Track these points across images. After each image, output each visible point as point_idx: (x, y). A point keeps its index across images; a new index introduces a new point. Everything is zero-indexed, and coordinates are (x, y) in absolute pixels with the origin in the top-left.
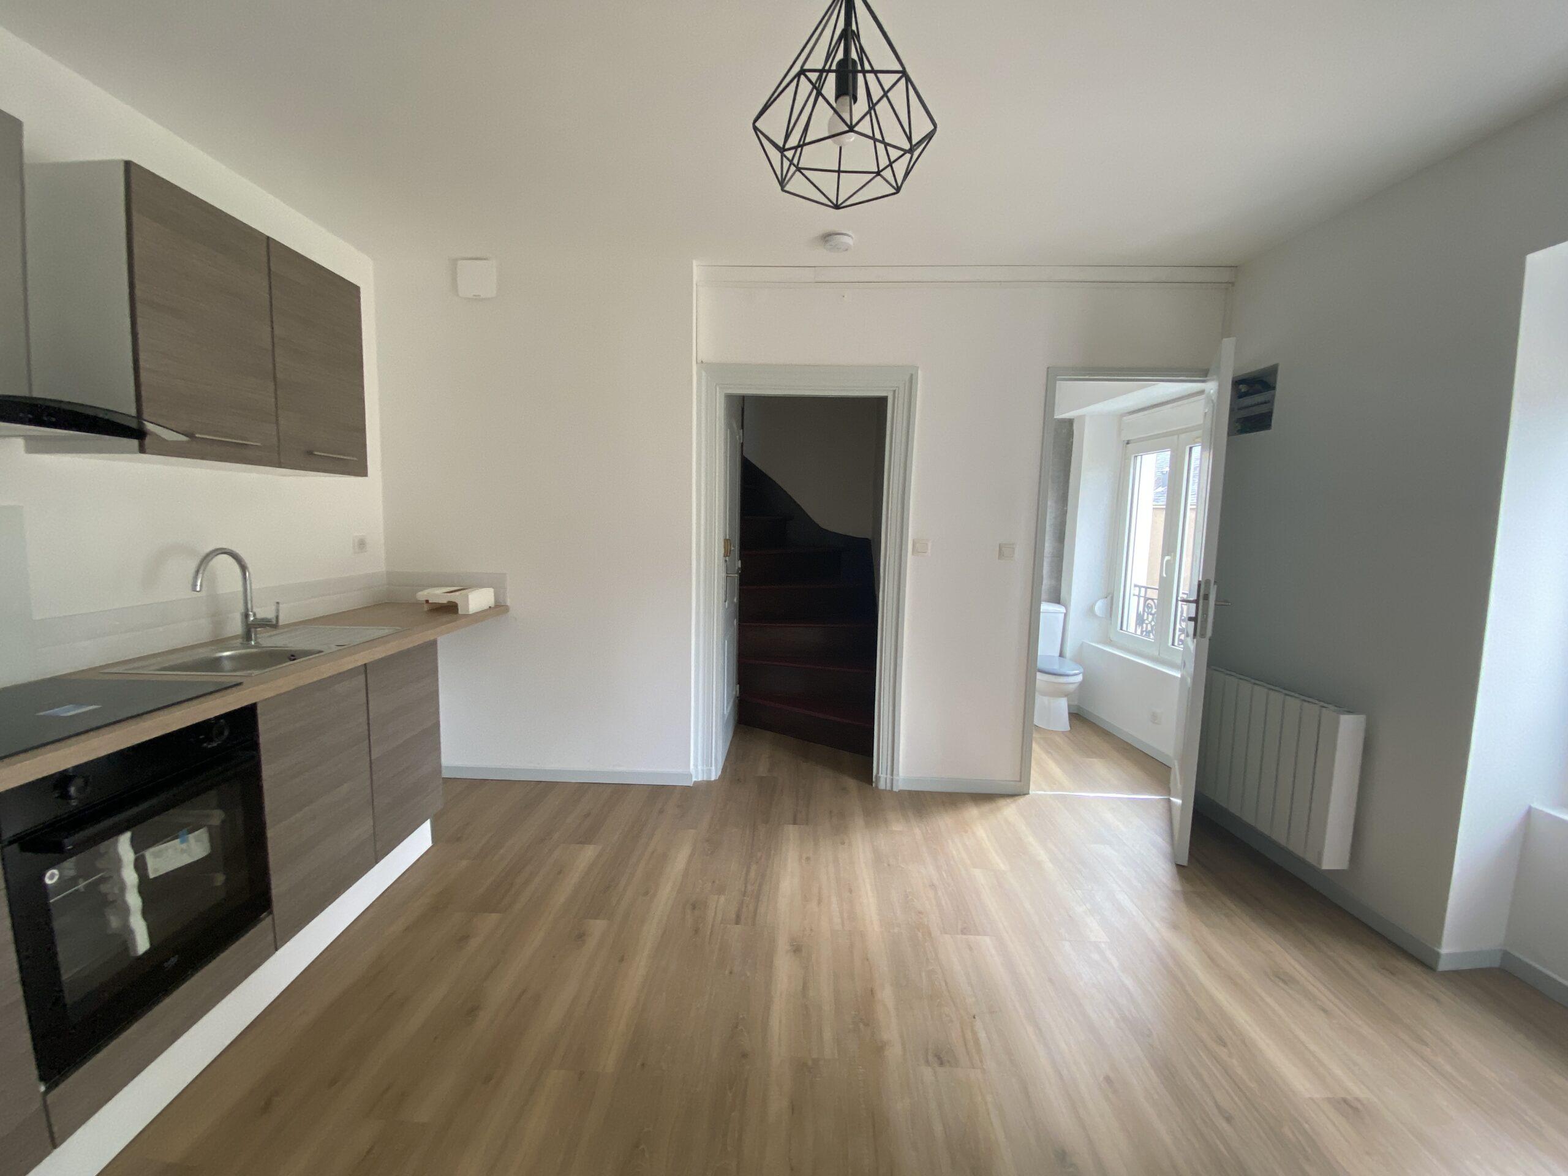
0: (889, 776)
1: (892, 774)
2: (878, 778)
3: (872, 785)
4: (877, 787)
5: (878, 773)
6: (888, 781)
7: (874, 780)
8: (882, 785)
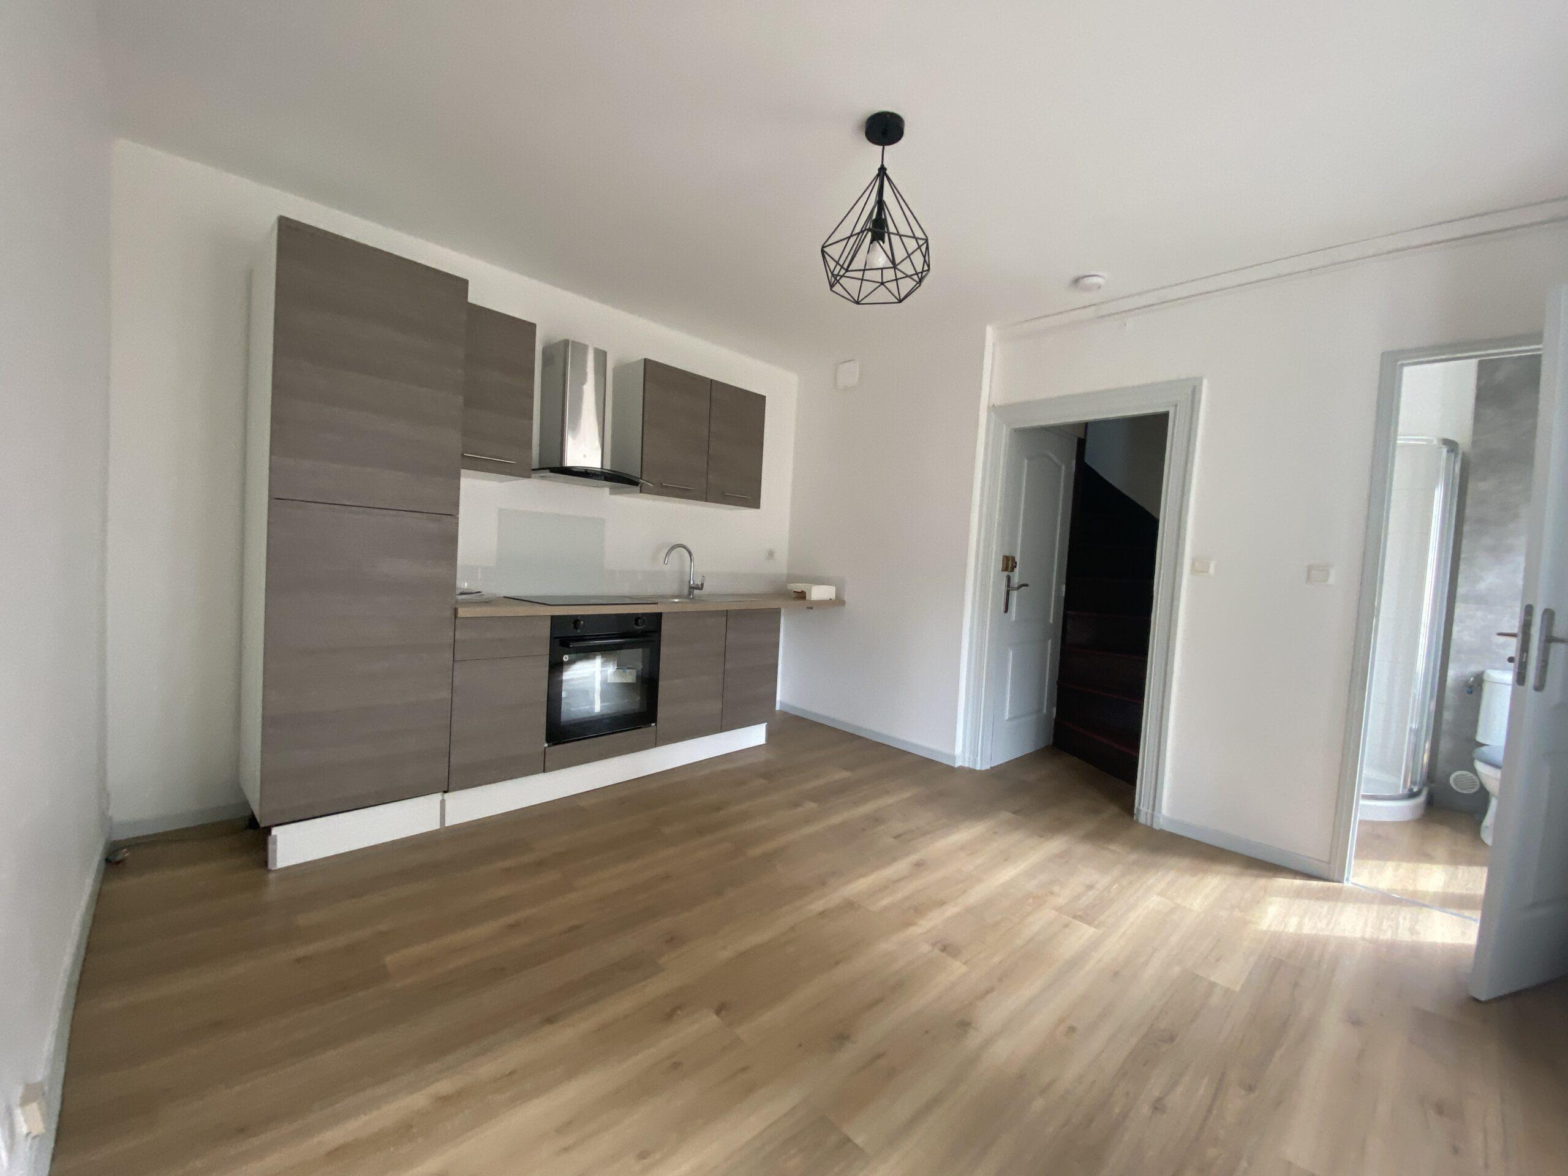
0: (1150, 811)
1: (1153, 810)
2: (1139, 810)
3: (1133, 817)
4: (1137, 820)
5: (1139, 804)
6: (1149, 816)
7: (1135, 811)
8: (1142, 819)
